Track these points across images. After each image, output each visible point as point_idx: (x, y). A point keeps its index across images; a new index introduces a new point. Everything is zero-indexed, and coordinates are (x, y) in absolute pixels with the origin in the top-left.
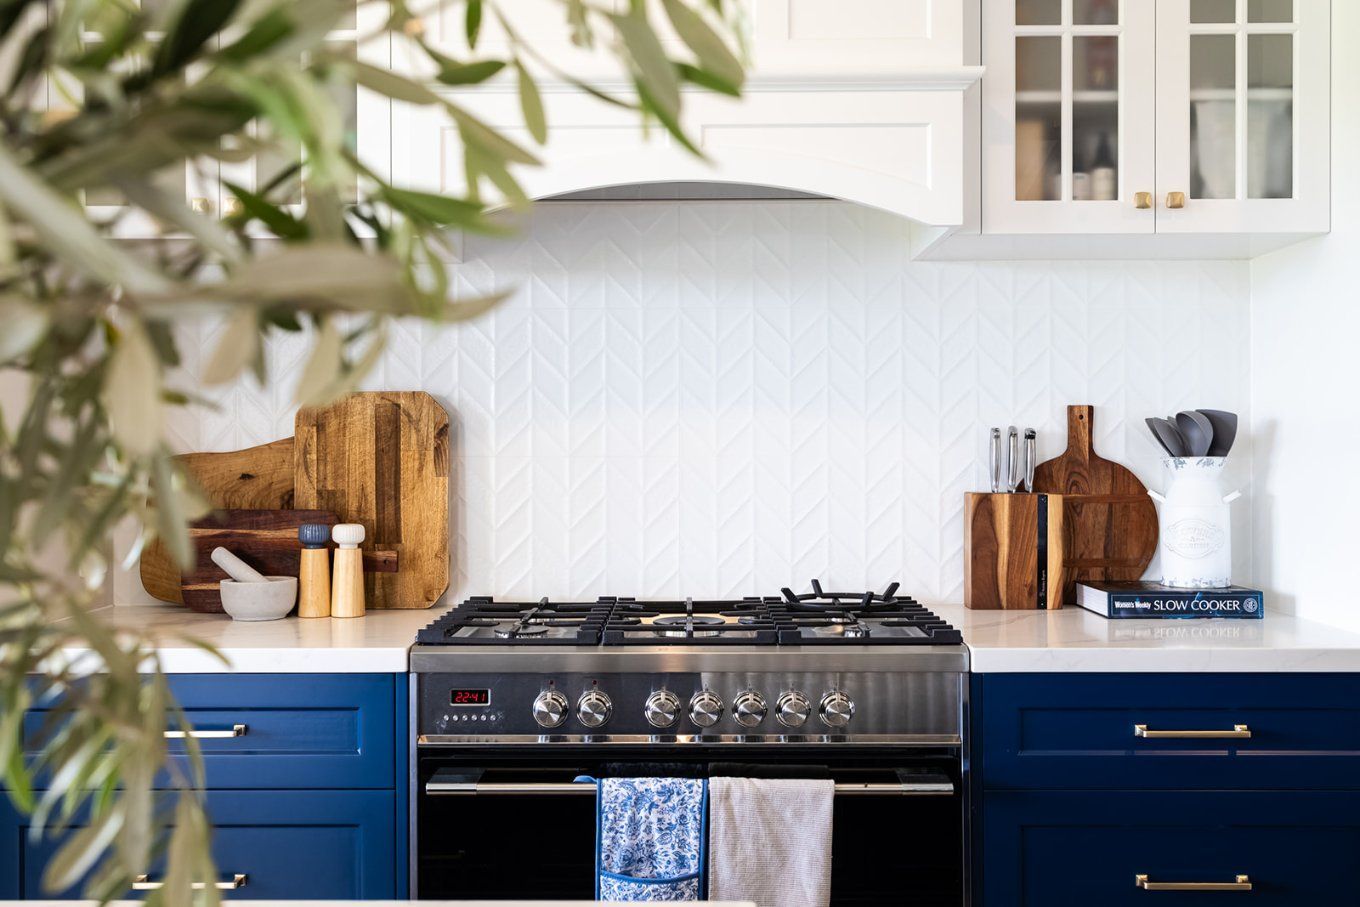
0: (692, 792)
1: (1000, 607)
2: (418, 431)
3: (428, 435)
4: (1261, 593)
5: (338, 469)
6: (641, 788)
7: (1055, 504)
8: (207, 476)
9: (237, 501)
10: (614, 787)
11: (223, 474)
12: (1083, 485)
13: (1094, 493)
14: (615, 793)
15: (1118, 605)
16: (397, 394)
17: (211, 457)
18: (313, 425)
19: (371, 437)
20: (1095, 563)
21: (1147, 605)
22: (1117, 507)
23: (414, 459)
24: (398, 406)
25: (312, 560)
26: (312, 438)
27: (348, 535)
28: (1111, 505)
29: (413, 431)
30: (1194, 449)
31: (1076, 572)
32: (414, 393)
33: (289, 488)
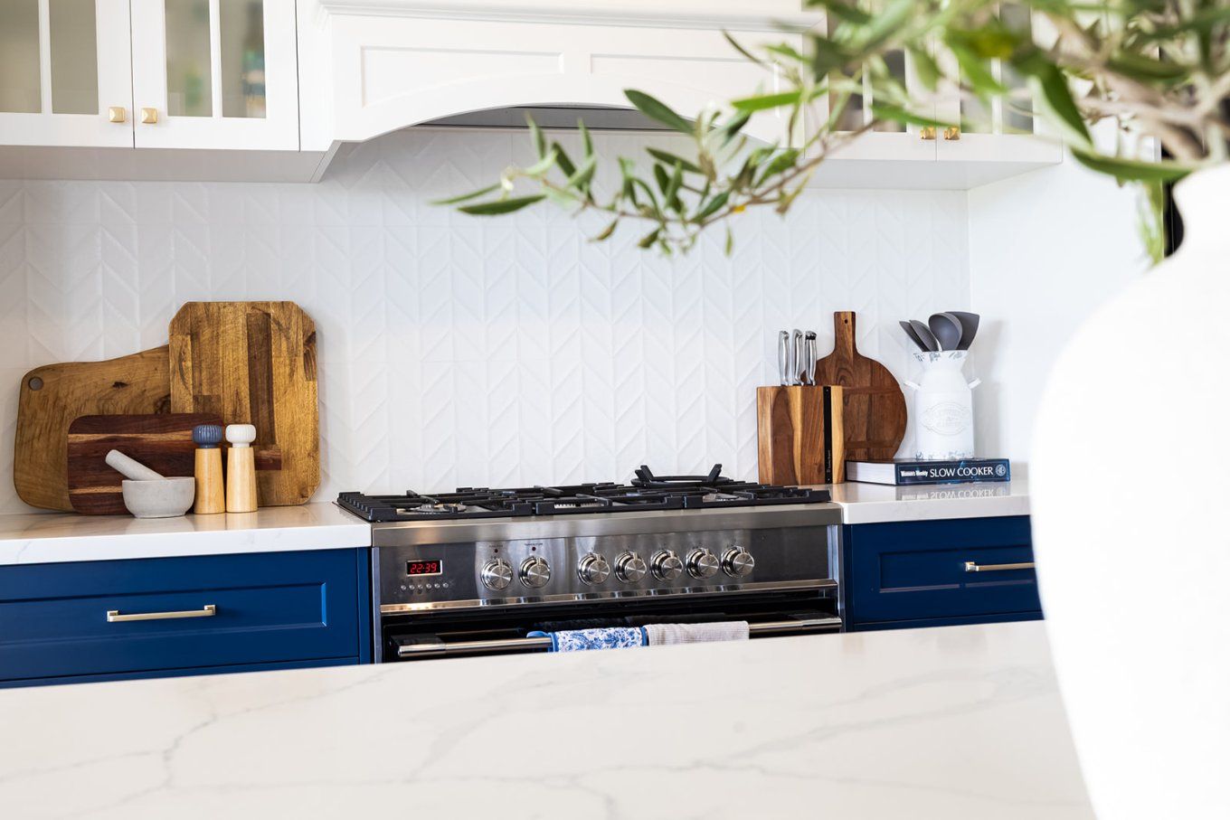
0: (633, 639)
1: (796, 483)
2: (288, 338)
3: (297, 342)
4: (1008, 460)
5: (214, 374)
6: (591, 638)
7: (837, 395)
8: (79, 385)
9: (111, 409)
10: (568, 638)
11: (96, 383)
12: (850, 379)
13: (857, 386)
14: (569, 644)
15: (902, 474)
16: (267, 304)
17: (84, 366)
18: (187, 334)
19: (243, 344)
20: (862, 445)
21: (925, 473)
22: (875, 398)
23: (285, 366)
24: (268, 315)
25: (207, 459)
26: (186, 346)
27: (241, 435)
28: (871, 396)
29: (283, 339)
32: (283, 302)
33: (160, 392)
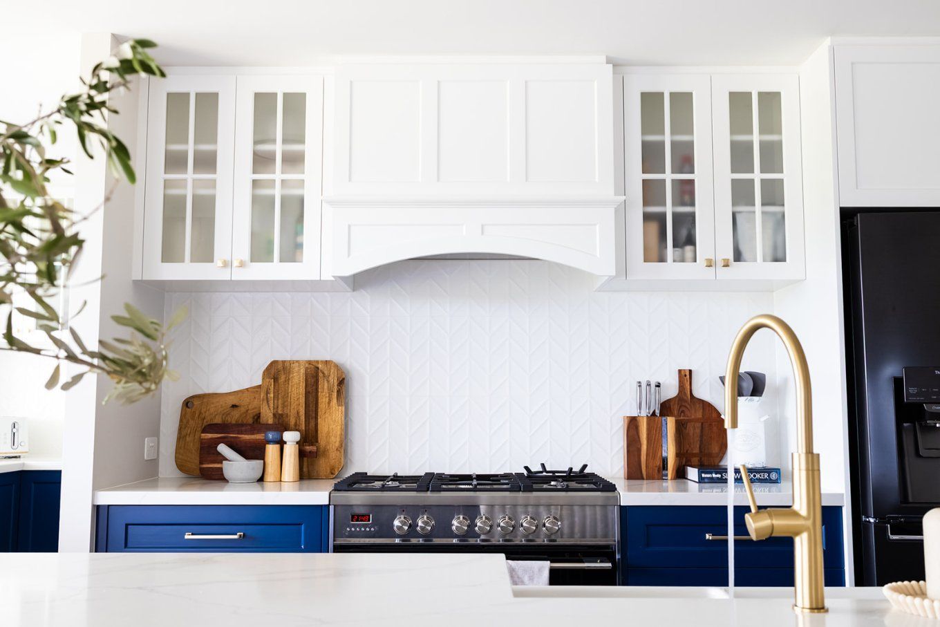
1: (643, 479)
2: (328, 381)
3: (333, 384)
4: (779, 469)
5: (285, 402)
7: (670, 422)
8: (212, 406)
9: (229, 420)
11: (222, 405)
12: (687, 413)
13: (693, 417)
15: (703, 475)
16: (317, 362)
17: (215, 396)
18: (272, 378)
19: (303, 385)
20: (694, 455)
21: (719, 476)
22: (706, 425)
23: (326, 397)
24: (318, 368)
25: (272, 450)
26: (271, 385)
27: (291, 437)
28: (702, 424)
29: (326, 382)
30: (744, 393)
31: (684, 459)
32: (326, 361)
33: (258, 412)
